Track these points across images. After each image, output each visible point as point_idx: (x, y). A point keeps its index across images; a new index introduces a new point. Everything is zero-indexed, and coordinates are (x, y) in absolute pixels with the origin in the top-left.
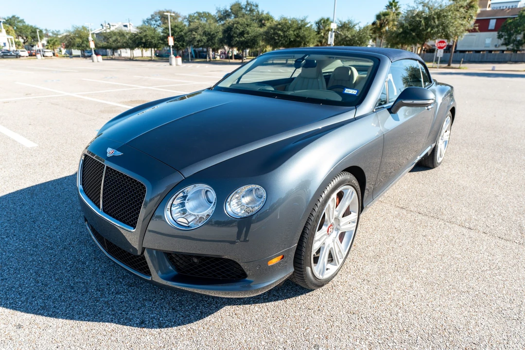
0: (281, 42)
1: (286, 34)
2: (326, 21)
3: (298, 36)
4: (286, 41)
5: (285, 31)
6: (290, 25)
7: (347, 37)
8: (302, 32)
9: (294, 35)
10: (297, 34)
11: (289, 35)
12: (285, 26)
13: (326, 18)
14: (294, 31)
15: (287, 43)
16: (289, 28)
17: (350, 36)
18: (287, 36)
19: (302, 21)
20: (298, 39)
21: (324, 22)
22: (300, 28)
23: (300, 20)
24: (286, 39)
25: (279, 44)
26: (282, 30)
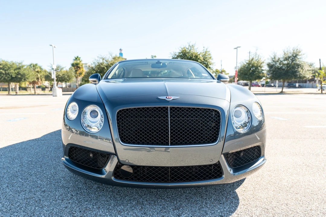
0: (3, 78)
1: (7, 72)
2: (35, 66)
3: (18, 74)
4: (8, 77)
5: (6, 70)
6: (11, 66)
7: (60, 75)
8: (21, 72)
9: (16, 73)
10: (18, 72)
11: (11, 73)
12: (6, 66)
13: (35, 63)
14: (14, 70)
15: (9, 79)
16: (9, 68)
17: (61, 75)
18: (8, 74)
19: (20, 63)
20: (19, 76)
21: (34, 66)
22: (19, 68)
23: (18, 63)
24: (8, 76)
25: (1, 80)
26: (3, 69)
